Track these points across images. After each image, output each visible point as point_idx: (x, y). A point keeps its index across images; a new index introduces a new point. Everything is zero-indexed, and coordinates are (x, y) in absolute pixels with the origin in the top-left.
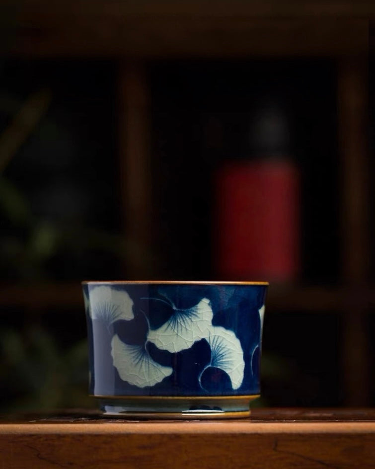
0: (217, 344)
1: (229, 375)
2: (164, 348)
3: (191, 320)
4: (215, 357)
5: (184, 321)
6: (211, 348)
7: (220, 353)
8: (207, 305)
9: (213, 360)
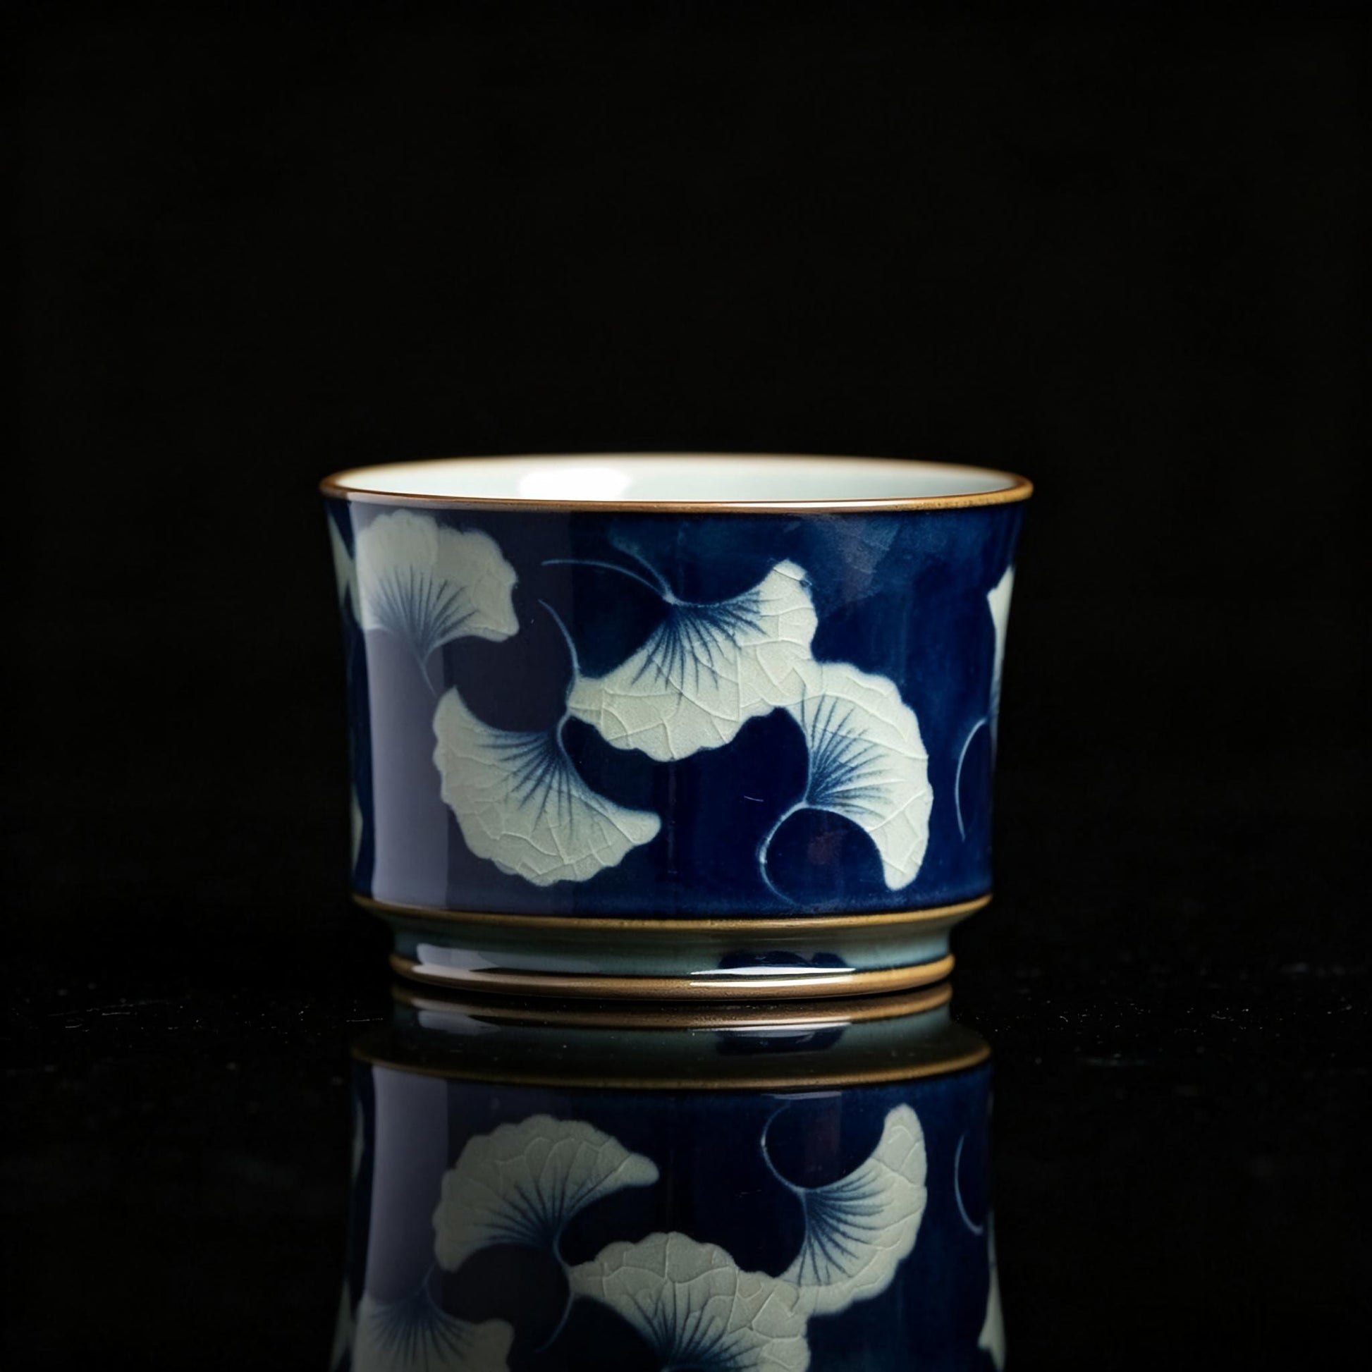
0: (832, 728)
1: (874, 837)
2: (632, 745)
3: (734, 642)
4: (822, 775)
5: (705, 644)
6: (809, 744)
7: (843, 759)
8: (798, 584)
9: (816, 783)
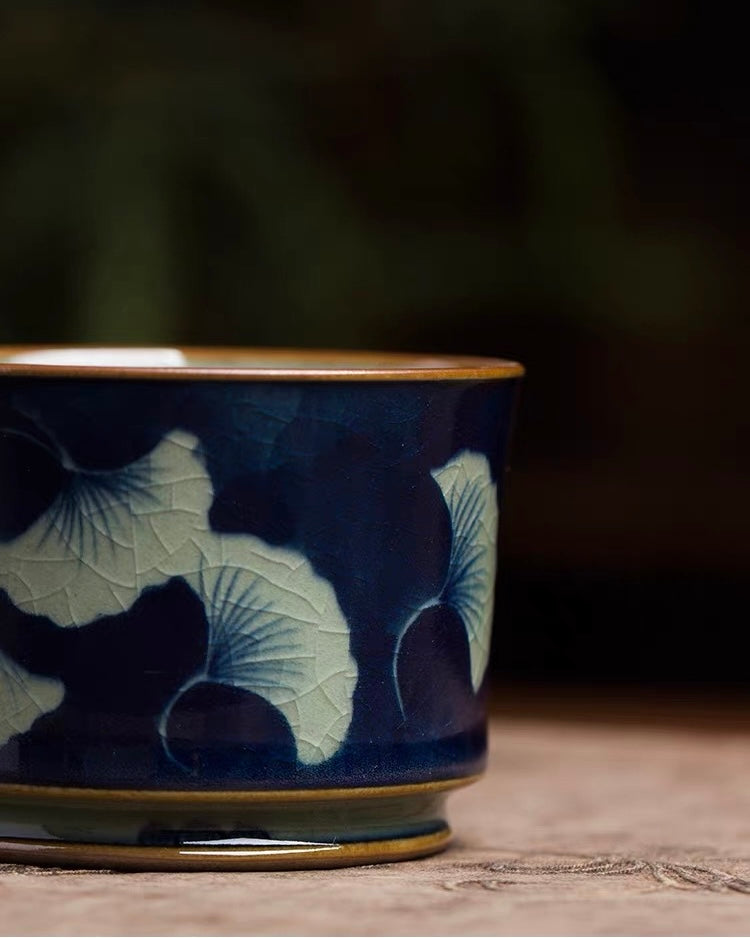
0: (233, 600)
1: (285, 712)
2: (37, 611)
3: (129, 510)
4: (223, 648)
5: (101, 512)
6: (209, 613)
7: (246, 632)
8: (188, 454)
9: (216, 656)
